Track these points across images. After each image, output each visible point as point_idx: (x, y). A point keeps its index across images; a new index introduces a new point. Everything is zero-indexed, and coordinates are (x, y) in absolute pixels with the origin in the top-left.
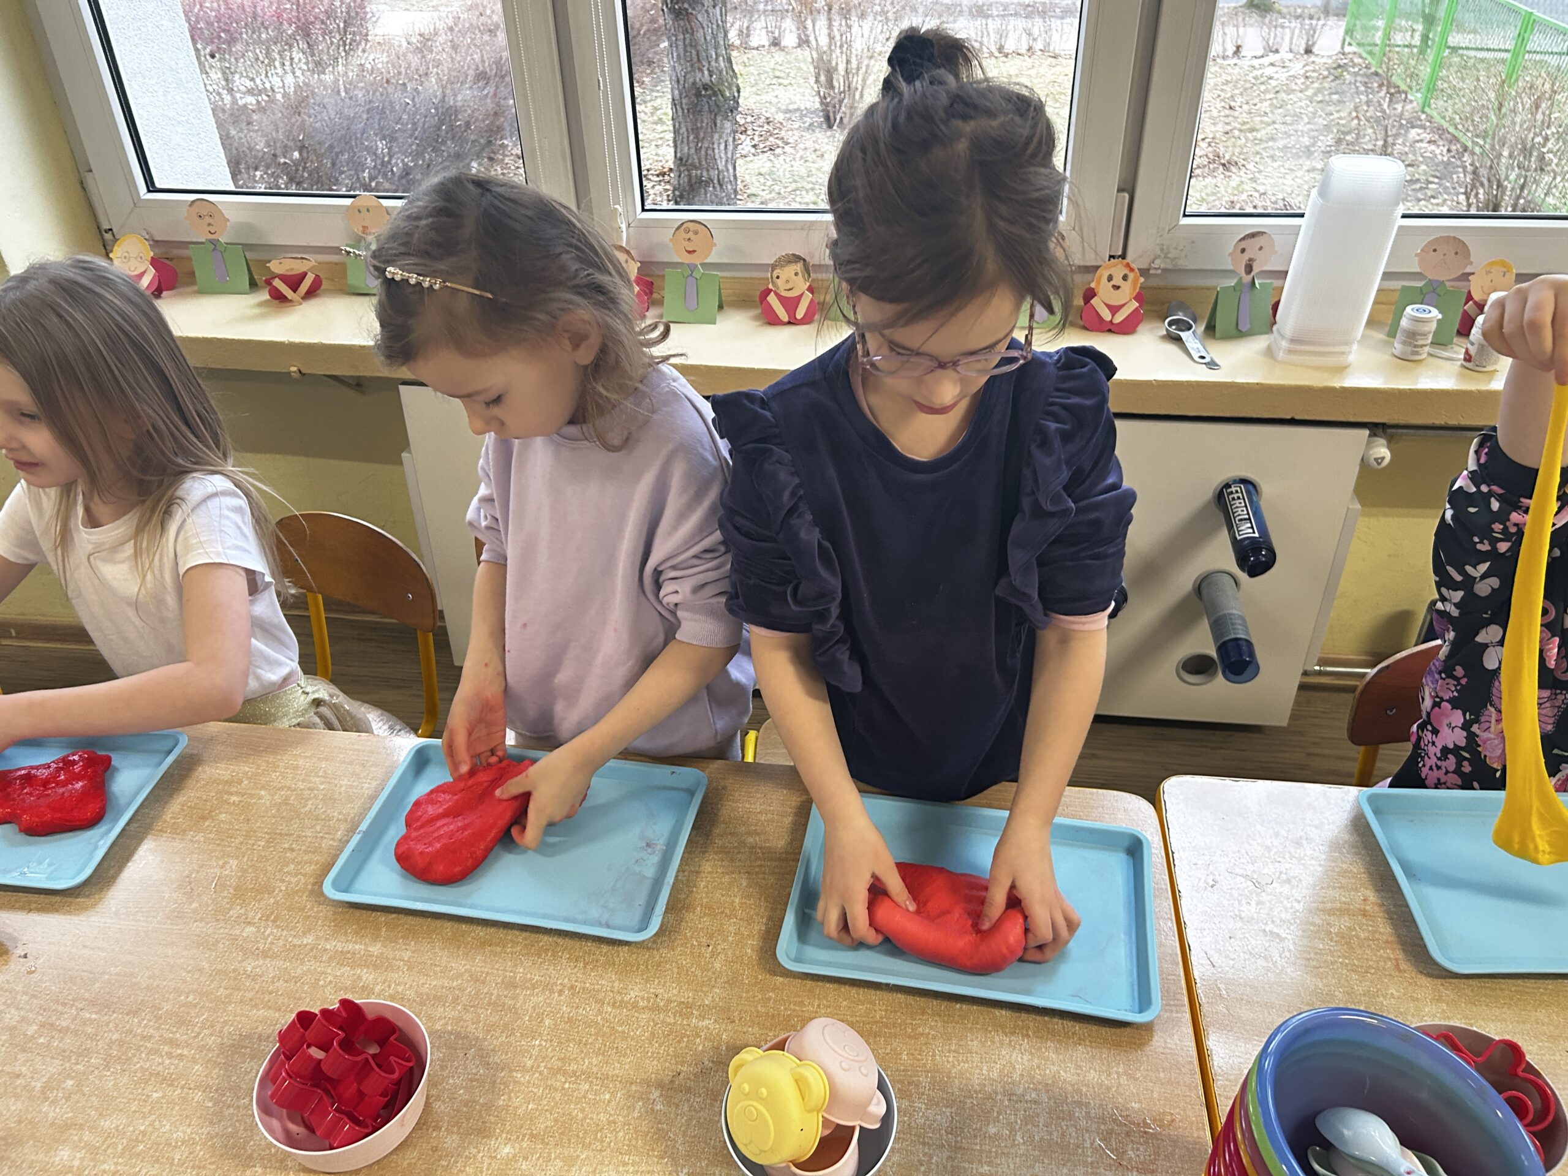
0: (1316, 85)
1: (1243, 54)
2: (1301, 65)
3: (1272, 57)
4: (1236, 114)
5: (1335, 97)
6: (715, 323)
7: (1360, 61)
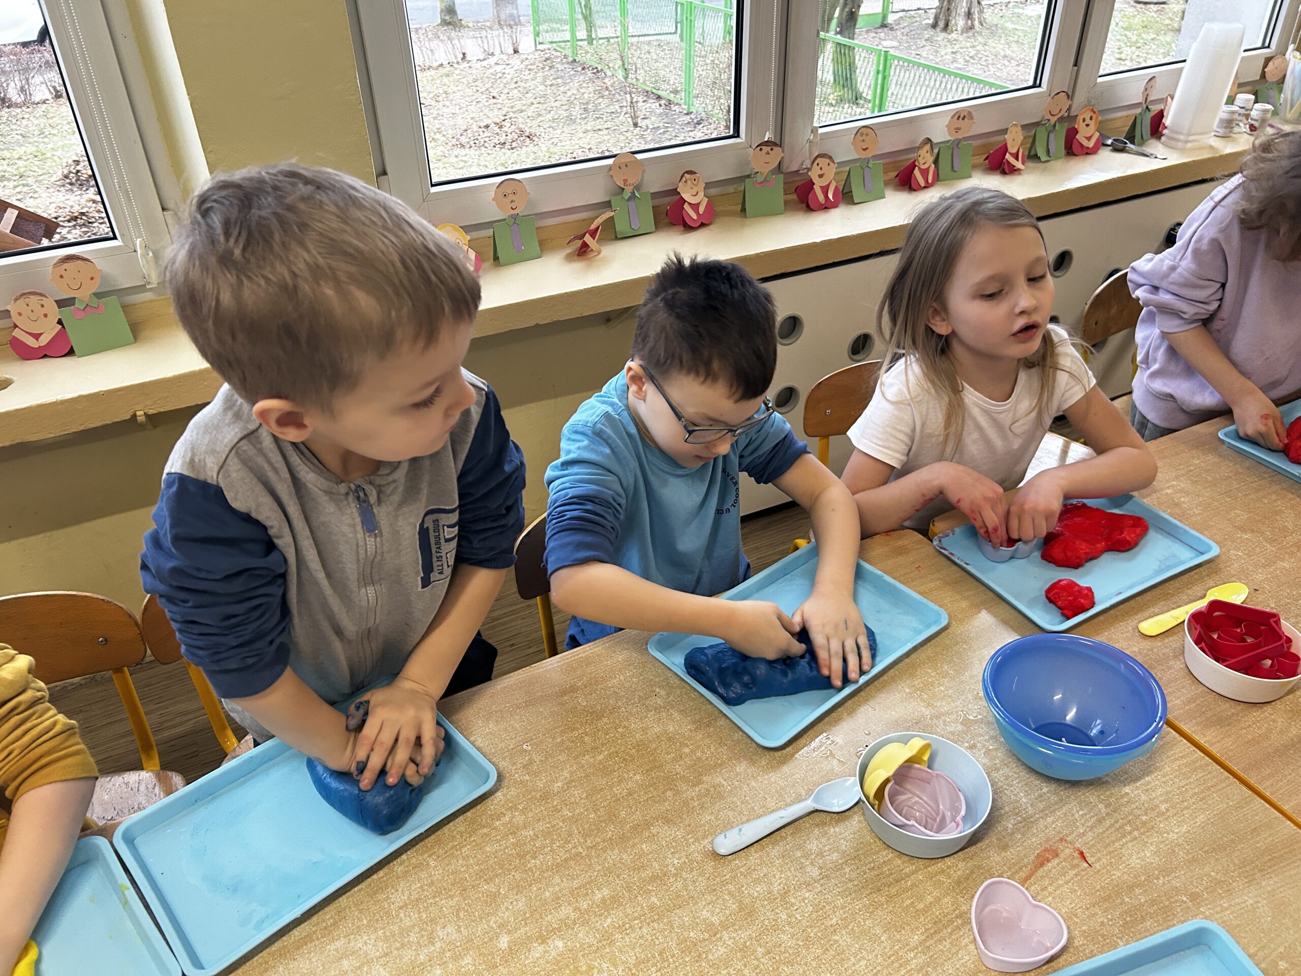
0: (540, 74)
1: (468, 59)
2: (518, 62)
3: (492, 60)
4: (500, 101)
5: (560, 81)
6: (884, 197)
7: (558, 54)
